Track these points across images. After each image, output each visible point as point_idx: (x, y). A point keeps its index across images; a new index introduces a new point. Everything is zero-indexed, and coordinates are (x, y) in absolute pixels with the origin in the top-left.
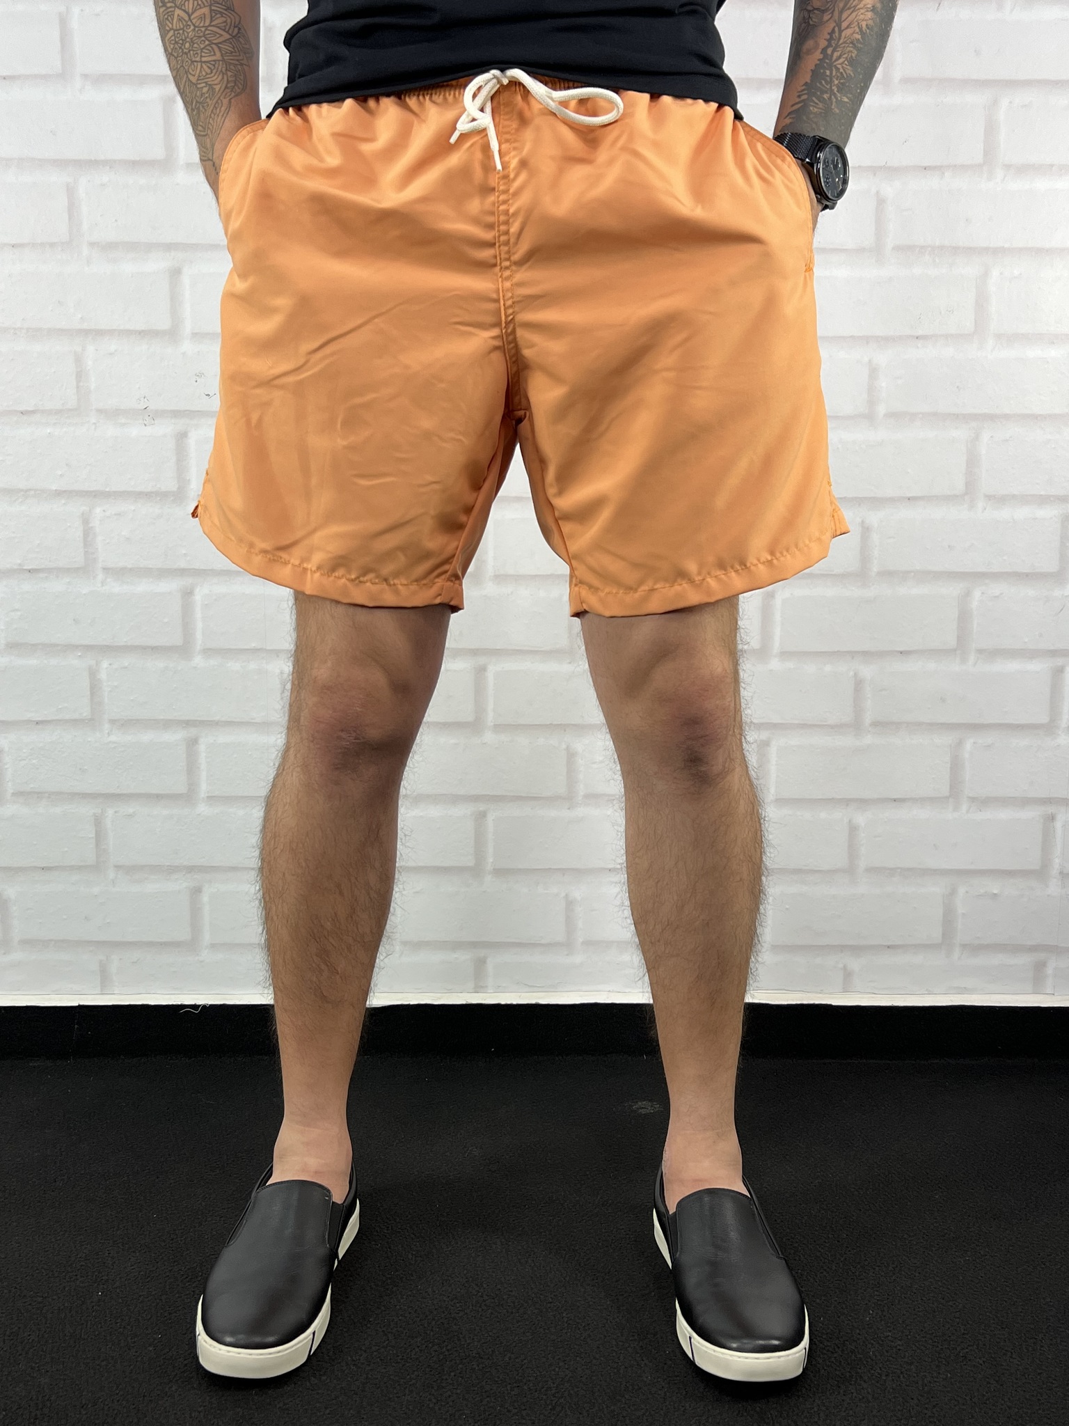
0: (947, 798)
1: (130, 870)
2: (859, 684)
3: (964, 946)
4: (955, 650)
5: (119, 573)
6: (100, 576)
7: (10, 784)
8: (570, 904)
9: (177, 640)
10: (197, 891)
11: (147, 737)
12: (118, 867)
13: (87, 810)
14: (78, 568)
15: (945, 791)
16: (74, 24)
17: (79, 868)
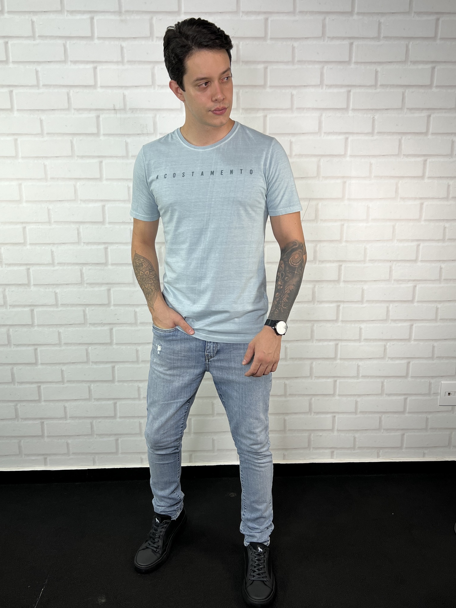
0: (308, 412)
1: (100, 435)
2: (285, 385)
3: (313, 448)
4: (308, 377)
5: (96, 363)
6: (91, 363)
7: (69, 415)
8: (213, 440)
9: (111, 379)
10: (117, 440)
11: (104, 402)
12: (97, 435)
13: (89, 421)
14: (85, 362)
15: (308, 410)
16: (81, 230)
17: (87, 435)
